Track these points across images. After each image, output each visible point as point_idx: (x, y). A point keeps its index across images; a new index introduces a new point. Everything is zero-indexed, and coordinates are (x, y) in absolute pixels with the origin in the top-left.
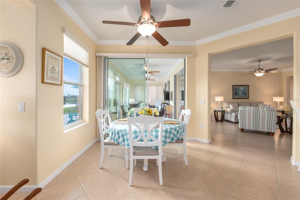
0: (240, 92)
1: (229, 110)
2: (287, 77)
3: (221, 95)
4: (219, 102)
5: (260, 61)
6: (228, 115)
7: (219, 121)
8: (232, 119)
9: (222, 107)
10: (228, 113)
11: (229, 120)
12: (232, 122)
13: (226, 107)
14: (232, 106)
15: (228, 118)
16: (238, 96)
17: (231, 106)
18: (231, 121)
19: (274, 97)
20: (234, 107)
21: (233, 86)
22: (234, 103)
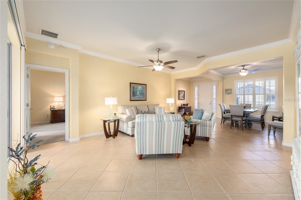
0: (138, 92)
1: (124, 117)
2: (175, 79)
3: (113, 96)
4: (111, 106)
5: (159, 50)
6: (123, 125)
7: (111, 136)
8: (128, 131)
9: (116, 113)
10: (123, 122)
11: (125, 132)
12: (129, 135)
13: (121, 112)
14: (129, 110)
15: (123, 130)
16: (136, 98)
17: (127, 111)
18: (128, 133)
19: (167, 99)
20: (131, 113)
21: (131, 83)
22: (131, 106)
